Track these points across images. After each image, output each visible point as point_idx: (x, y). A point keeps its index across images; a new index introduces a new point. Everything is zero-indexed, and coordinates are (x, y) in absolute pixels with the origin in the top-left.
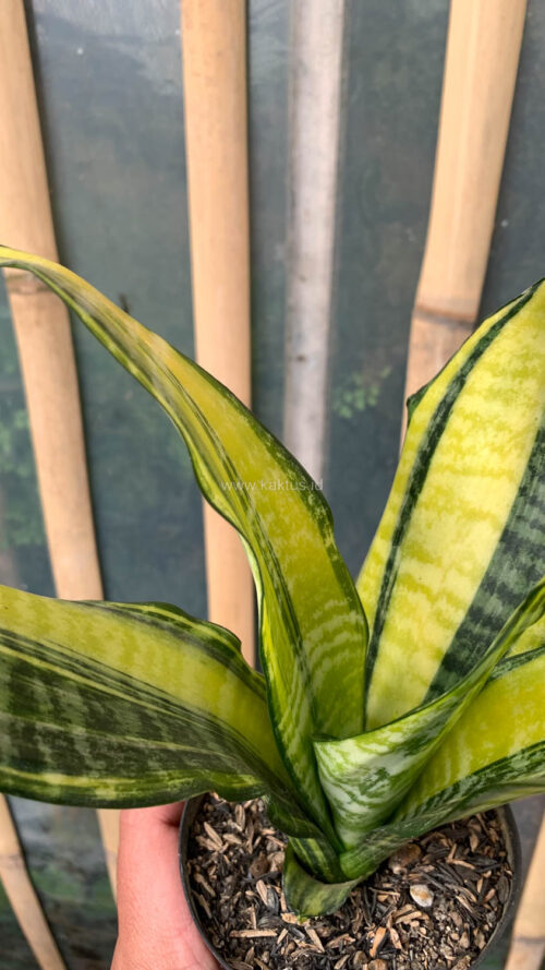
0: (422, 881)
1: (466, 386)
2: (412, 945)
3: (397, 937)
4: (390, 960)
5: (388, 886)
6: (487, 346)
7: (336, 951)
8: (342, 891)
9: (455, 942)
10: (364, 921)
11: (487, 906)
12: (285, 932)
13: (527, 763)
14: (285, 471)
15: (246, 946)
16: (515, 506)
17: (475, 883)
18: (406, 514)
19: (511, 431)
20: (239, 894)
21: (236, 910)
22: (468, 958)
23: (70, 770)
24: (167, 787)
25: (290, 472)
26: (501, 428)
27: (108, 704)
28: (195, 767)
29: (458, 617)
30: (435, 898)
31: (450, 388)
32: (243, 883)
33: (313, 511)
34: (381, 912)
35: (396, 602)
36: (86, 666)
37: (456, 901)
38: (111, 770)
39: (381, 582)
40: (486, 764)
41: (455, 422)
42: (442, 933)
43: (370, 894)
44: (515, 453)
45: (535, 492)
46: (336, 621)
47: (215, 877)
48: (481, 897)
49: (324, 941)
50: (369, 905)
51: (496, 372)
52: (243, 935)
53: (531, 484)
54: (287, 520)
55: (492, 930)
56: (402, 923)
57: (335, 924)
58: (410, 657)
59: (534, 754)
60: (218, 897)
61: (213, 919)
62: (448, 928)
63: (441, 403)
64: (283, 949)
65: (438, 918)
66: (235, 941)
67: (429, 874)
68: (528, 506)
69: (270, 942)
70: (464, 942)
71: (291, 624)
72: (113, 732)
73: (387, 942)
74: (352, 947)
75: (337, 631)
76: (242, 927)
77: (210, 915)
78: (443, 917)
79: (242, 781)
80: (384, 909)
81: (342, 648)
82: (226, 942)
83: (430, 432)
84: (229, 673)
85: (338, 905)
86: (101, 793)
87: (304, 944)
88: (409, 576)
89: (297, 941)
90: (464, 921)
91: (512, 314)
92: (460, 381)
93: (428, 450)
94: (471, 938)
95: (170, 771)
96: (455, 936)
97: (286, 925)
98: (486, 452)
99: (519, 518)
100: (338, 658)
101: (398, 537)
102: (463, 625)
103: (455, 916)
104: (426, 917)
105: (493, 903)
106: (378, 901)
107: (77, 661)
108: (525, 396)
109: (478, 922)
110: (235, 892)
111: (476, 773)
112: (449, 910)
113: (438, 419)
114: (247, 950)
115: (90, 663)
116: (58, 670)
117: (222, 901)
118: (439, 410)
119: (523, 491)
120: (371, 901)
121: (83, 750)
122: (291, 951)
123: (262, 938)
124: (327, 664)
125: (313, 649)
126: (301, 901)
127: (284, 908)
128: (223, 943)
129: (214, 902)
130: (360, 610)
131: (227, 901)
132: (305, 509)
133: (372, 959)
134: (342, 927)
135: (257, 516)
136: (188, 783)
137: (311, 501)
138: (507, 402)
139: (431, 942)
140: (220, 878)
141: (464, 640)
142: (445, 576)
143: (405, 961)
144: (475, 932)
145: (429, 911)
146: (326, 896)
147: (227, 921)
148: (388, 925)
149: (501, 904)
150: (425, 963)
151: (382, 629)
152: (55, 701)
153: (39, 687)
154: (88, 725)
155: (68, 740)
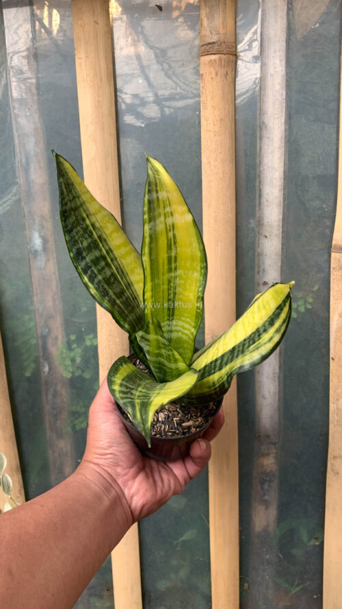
23: (90, 280)
36: (122, 272)
38: (97, 289)
53: (247, 340)
68: (242, 345)
72: (108, 285)
86: (91, 290)
99: (238, 346)
107: (121, 270)
115: (125, 272)
116: (112, 266)
121: (96, 281)
124: (179, 334)
125: (176, 325)
152: (103, 268)
153: (103, 264)
154: (104, 279)
155: (96, 276)
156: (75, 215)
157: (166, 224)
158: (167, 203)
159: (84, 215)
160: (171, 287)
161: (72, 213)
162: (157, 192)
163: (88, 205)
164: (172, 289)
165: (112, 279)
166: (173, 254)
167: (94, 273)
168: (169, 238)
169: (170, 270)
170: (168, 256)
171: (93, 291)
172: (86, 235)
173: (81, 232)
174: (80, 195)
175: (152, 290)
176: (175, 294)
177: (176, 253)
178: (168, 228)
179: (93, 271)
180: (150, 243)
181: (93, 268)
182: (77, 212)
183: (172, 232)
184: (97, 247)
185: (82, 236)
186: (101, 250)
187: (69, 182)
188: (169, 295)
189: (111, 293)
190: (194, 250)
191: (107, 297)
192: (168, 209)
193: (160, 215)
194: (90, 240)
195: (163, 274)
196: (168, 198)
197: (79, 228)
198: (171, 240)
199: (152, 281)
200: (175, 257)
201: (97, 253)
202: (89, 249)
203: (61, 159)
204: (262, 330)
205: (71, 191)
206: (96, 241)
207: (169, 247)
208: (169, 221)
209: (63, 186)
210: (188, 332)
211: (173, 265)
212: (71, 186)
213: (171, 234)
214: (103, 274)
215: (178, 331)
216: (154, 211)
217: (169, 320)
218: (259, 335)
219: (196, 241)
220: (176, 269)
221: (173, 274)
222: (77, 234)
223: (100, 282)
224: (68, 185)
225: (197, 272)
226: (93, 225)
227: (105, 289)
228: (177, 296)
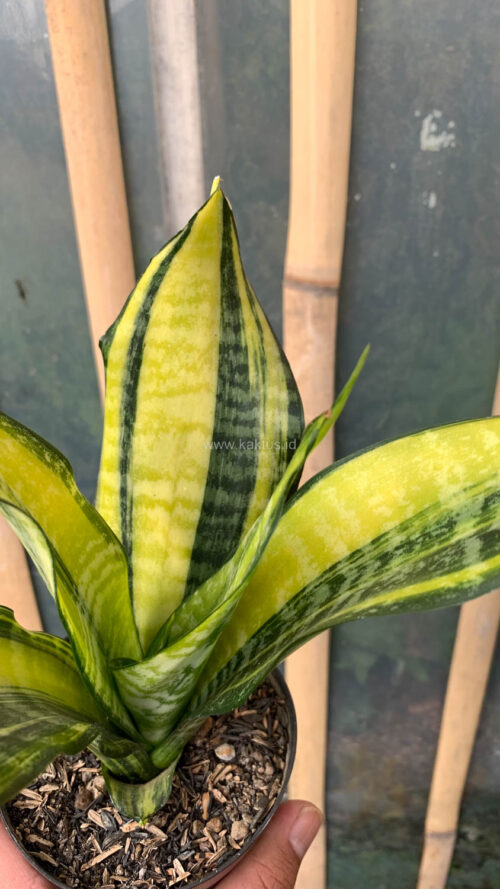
0: (222, 741)
1: (151, 320)
2: (233, 794)
3: (220, 794)
4: (221, 814)
5: (197, 758)
6: (161, 281)
7: (177, 831)
8: (164, 780)
9: (262, 774)
10: (189, 796)
11: (276, 735)
12: (128, 840)
13: (294, 612)
14: (16, 438)
15: (99, 871)
16: (217, 412)
17: (261, 722)
18: (126, 444)
19: (199, 351)
20: (74, 832)
21: (77, 845)
22: (277, 780)
24: (21, 770)
25: (21, 437)
26: (190, 349)
28: (35, 740)
29: (195, 515)
30: (236, 749)
31: (137, 323)
32: (73, 821)
33: (54, 467)
34: (200, 781)
35: (138, 523)
37: (253, 744)
39: (119, 510)
40: (259, 626)
41: (150, 353)
42: (250, 773)
43: (186, 772)
44: (206, 367)
45: (229, 395)
46: (99, 558)
47: (48, 829)
48: (269, 731)
49: (164, 829)
50: (188, 781)
51: (175, 301)
52: (93, 864)
53: (224, 390)
54: (34, 483)
55: (285, 751)
56: (219, 781)
57: (168, 812)
58: (163, 564)
59: (298, 602)
60: (56, 845)
61: (60, 866)
62: (254, 767)
63: (133, 339)
64: (132, 856)
65: (243, 763)
66: (88, 873)
67: (226, 733)
68: (226, 409)
69: (119, 856)
70: (269, 770)
71: (65, 576)
73: (214, 803)
74: (189, 821)
75: (103, 566)
76: (90, 857)
77: (56, 864)
78: (247, 760)
79: (76, 732)
80: (201, 777)
81: (108, 580)
82: (80, 879)
83: (129, 367)
84: (13, 644)
85: (167, 795)
87: (149, 841)
88: (144, 496)
89: (142, 842)
90: (263, 755)
91: (177, 248)
92: (144, 316)
93: (132, 382)
94: (273, 764)
95: (18, 755)
96: (261, 770)
97: (127, 835)
98: (183, 373)
99: (222, 420)
100: (108, 590)
101: (124, 465)
102: (200, 521)
103: (256, 756)
104: (235, 767)
105: (279, 731)
106: (194, 774)
108: (203, 318)
109: (274, 751)
110: (70, 832)
111: (253, 637)
112: (249, 753)
113: (134, 354)
114: (102, 874)
117: (62, 846)
118: (132, 345)
119: (219, 397)
120: (188, 777)
122: (142, 851)
123: (110, 857)
124: (100, 600)
125: (87, 591)
126: (135, 809)
127: (120, 822)
128: (77, 880)
129: (55, 851)
130: (115, 541)
131: (66, 844)
132: (45, 467)
133: (206, 822)
134: (174, 810)
135: (9, 489)
136: (37, 757)
137: (48, 459)
138: (189, 326)
139: (246, 784)
140: (52, 827)
141: (204, 534)
142: (175, 486)
143: (232, 809)
144: (275, 759)
145: (235, 761)
146: (153, 793)
147: (73, 859)
148: (210, 788)
149: (285, 729)
150: (248, 802)
151: (131, 550)
204: (231, 338)
210: (110, 567)
218: (238, 348)
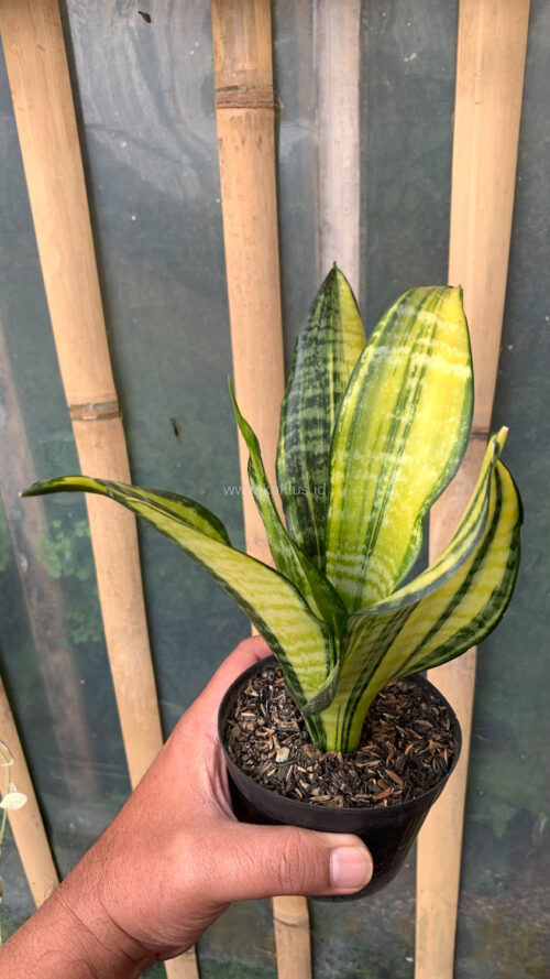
23: (285, 445)
27: (324, 468)
38: (288, 461)
72: (308, 464)
121: (294, 449)
152: (315, 438)
153: (320, 432)
154: (308, 453)
155: (296, 444)
156: (316, 349)
157: (409, 360)
158: (430, 331)
159: (331, 356)
160: (383, 482)
161: (314, 344)
162: (419, 308)
163: (346, 348)
164: (385, 487)
165: (321, 461)
166: (405, 419)
167: (297, 437)
168: (407, 387)
169: (389, 447)
170: (394, 420)
171: (282, 462)
172: (318, 383)
173: (313, 376)
174: (341, 331)
175: (345, 471)
176: (386, 499)
177: (412, 422)
178: (412, 369)
179: (297, 435)
180: (367, 379)
181: (300, 431)
182: (320, 347)
183: (416, 379)
184: (324, 404)
185: (311, 381)
186: (328, 412)
187: (333, 306)
188: (376, 498)
189: (306, 477)
190: (447, 428)
191: (294, 479)
192: (426, 341)
193: (404, 343)
194: (318, 391)
195: (374, 448)
196: (435, 326)
197: (312, 369)
198: (409, 391)
199: (348, 449)
200: (408, 428)
201: (318, 413)
202: (311, 402)
203: (339, 277)
205: (328, 317)
206: (328, 396)
207: (401, 403)
208: (419, 359)
209: (320, 305)
211: (399, 441)
212: (332, 312)
213: (412, 383)
214: (310, 446)
215: (374, 585)
216: (398, 331)
217: (365, 553)
219: (459, 416)
220: (401, 450)
221: (392, 458)
222: (305, 375)
223: (298, 453)
224: (329, 308)
225: (437, 470)
226: (336, 376)
227: (299, 466)
228: (388, 505)
